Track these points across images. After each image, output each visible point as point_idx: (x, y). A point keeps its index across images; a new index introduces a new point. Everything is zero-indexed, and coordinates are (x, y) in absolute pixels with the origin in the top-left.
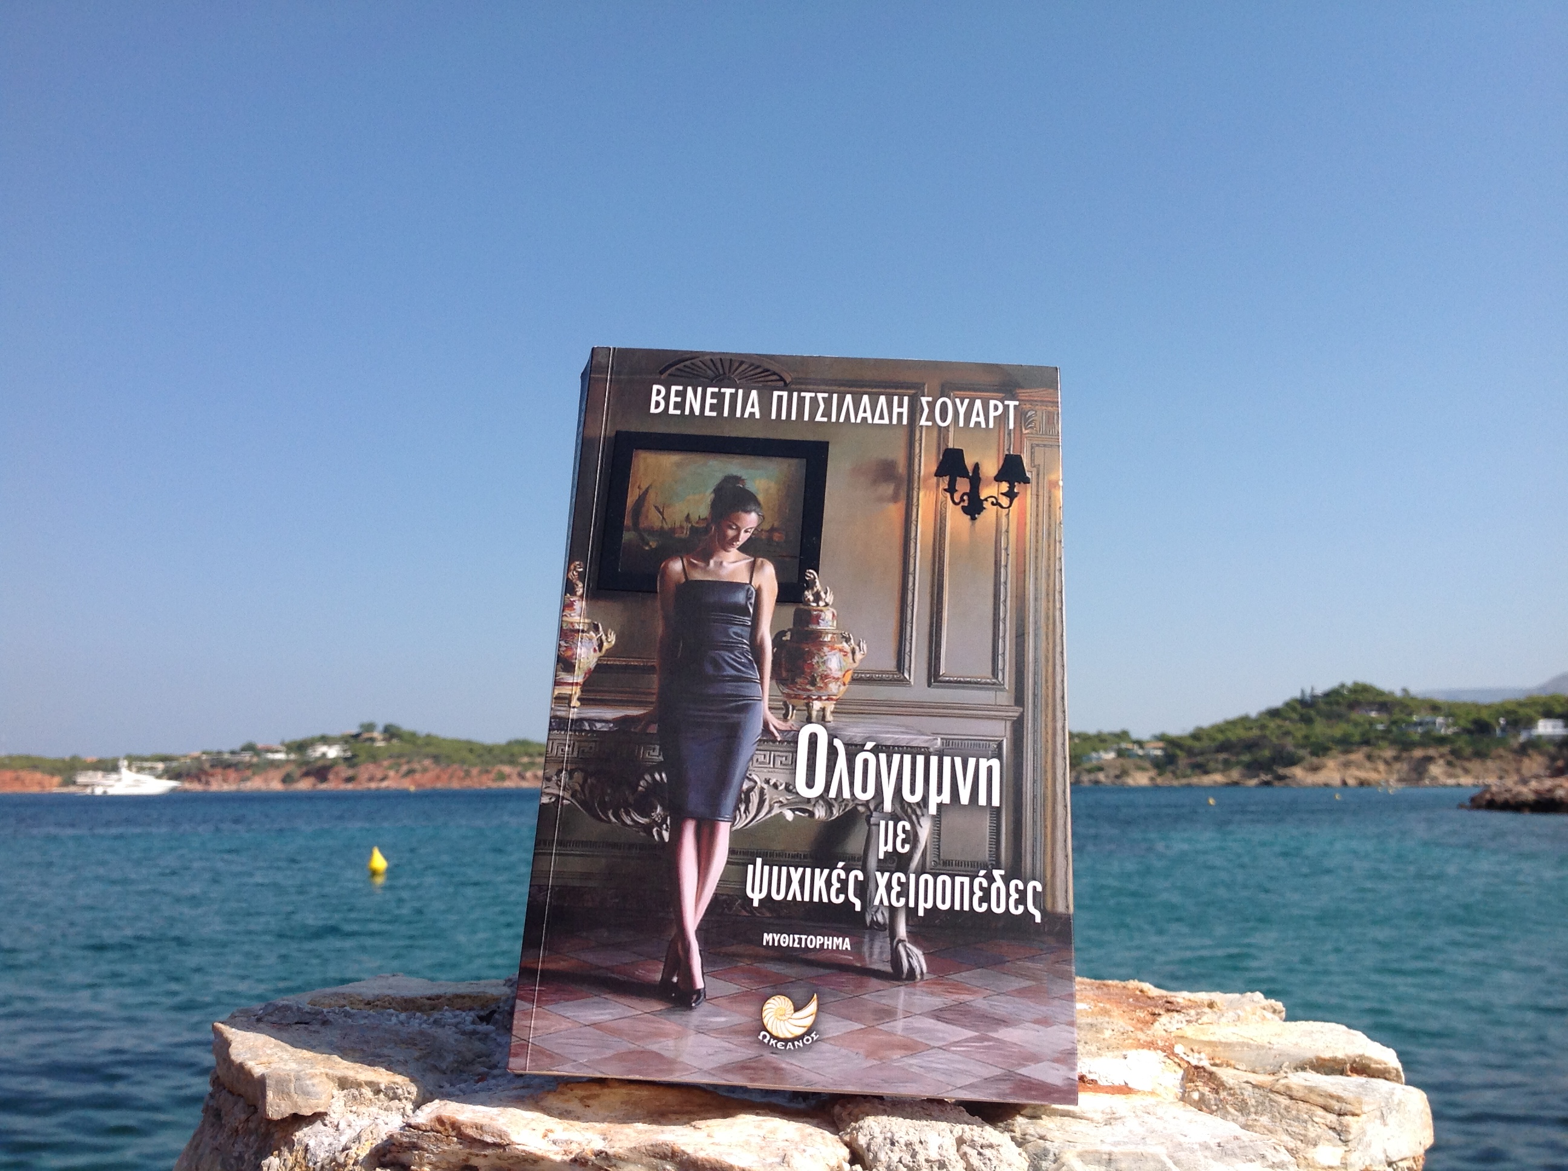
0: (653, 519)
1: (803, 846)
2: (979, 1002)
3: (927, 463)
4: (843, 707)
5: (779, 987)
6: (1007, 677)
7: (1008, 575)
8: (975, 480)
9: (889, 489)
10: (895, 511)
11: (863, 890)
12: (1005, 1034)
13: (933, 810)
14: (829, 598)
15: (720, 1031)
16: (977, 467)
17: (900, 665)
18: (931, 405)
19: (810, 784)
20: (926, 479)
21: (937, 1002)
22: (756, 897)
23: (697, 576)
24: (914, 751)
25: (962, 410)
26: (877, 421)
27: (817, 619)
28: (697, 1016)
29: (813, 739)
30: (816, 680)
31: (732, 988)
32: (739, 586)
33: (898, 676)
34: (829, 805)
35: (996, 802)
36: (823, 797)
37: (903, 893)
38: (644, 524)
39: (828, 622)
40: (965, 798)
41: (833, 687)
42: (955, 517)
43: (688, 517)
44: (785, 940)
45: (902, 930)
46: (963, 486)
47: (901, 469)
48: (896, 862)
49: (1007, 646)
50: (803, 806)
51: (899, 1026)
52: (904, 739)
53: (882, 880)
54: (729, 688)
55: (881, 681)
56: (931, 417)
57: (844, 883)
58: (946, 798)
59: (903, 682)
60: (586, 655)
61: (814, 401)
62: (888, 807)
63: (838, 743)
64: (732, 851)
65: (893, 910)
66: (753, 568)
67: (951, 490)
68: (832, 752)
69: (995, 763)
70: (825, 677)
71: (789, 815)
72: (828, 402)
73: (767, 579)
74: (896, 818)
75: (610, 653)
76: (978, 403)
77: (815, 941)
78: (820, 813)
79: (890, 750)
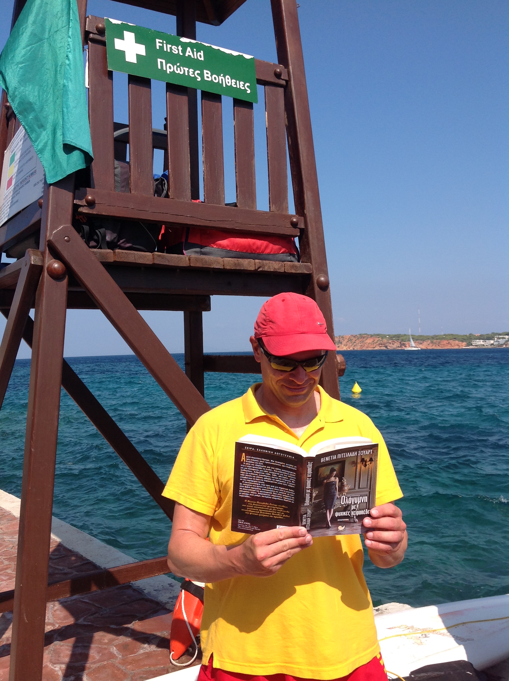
1: (342, 510)
3: (359, 460)
4: (347, 493)
5: (340, 525)
6: (369, 486)
7: (370, 474)
8: (366, 462)
9: (354, 465)
10: (355, 468)
11: (350, 513)
13: (359, 503)
15: (333, 530)
16: (366, 460)
17: (355, 487)
18: (360, 452)
19: (343, 502)
20: (359, 462)
22: (337, 516)
23: (328, 481)
24: (356, 497)
25: (364, 453)
26: (352, 456)
28: (330, 529)
29: (343, 498)
32: (333, 482)
36: (345, 504)
37: (355, 513)
39: (345, 483)
40: (363, 502)
42: (363, 467)
44: (340, 520)
45: (355, 517)
46: (364, 463)
47: (356, 462)
48: (354, 510)
49: (369, 483)
50: (342, 505)
52: (355, 496)
53: (352, 512)
54: (332, 493)
56: (360, 454)
57: (348, 513)
58: (360, 502)
59: (355, 489)
62: (353, 504)
64: (334, 512)
65: (354, 515)
66: (335, 479)
67: (362, 464)
68: (346, 498)
71: (340, 506)
73: (337, 480)
74: (354, 505)
76: (367, 451)
77: (344, 520)
78: (344, 506)
79: (353, 497)
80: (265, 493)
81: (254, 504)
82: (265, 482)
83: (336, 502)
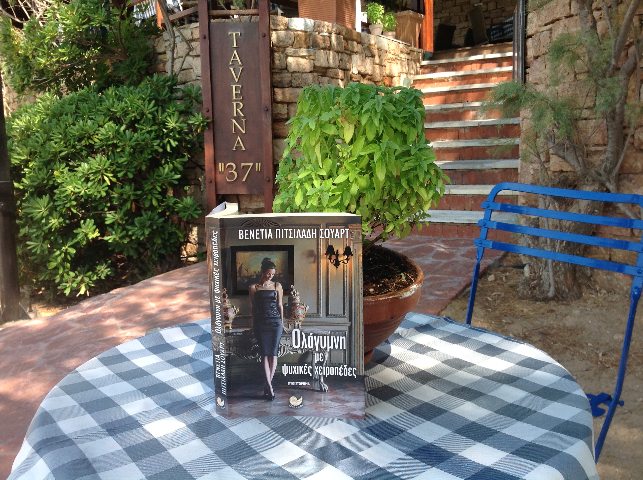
0: (245, 273)
1: (296, 361)
2: (341, 397)
3: (323, 251)
4: (304, 324)
5: (293, 394)
6: (347, 314)
7: (347, 284)
8: (337, 255)
9: (312, 259)
10: (314, 266)
11: (312, 371)
12: (347, 404)
13: (328, 350)
14: (298, 293)
15: (279, 405)
16: (337, 251)
17: (318, 312)
18: (323, 231)
19: (296, 345)
20: (323, 255)
21: (331, 397)
22: (285, 374)
23: (260, 289)
24: (323, 335)
25: (332, 233)
26: (307, 237)
27: (295, 299)
29: (296, 333)
30: (296, 317)
31: (282, 395)
32: (272, 291)
33: (318, 315)
34: (302, 350)
35: (345, 348)
36: (300, 348)
37: (322, 371)
38: (242, 275)
39: (298, 300)
40: (337, 347)
41: (301, 318)
42: (332, 267)
43: (255, 272)
44: (293, 383)
45: (322, 380)
46: (334, 257)
47: (316, 253)
48: (320, 364)
49: (347, 304)
50: (295, 350)
51: (322, 402)
52: (320, 332)
53: (316, 368)
54: (272, 321)
55: (313, 316)
56: (323, 235)
57: (307, 369)
58: (332, 347)
59: (319, 316)
60: (232, 315)
61: (288, 231)
62: (317, 350)
63: (303, 333)
64: (278, 363)
65: (320, 376)
66: (275, 286)
67: (330, 259)
68: (302, 336)
69: (344, 338)
70: (298, 316)
71: (292, 353)
72: (293, 231)
73: (280, 289)
74: (319, 353)
75: (238, 314)
76: (337, 230)
77: (301, 383)
78: (300, 352)
79: (317, 335)
83: (283, 342)
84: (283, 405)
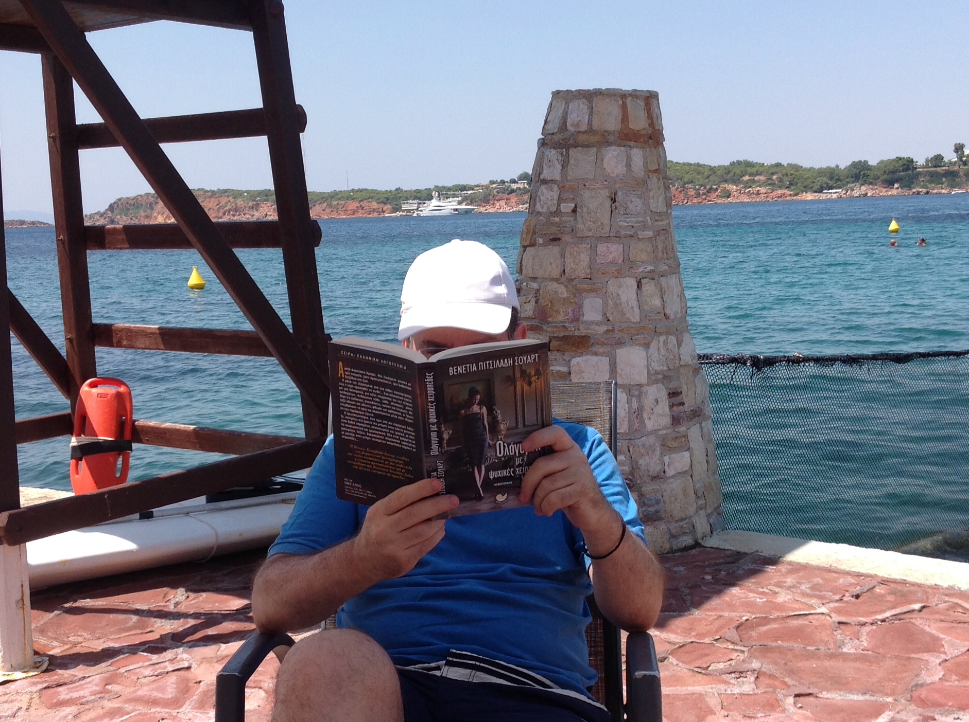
0: (455, 401)
1: (500, 466)
3: (518, 375)
5: (499, 492)
7: (539, 399)
8: (529, 376)
9: (509, 383)
10: (512, 388)
11: (514, 472)
14: (499, 412)
15: (488, 503)
16: (530, 373)
17: (517, 424)
18: (518, 359)
19: (500, 453)
20: (518, 378)
22: (492, 477)
23: (468, 413)
25: (525, 359)
26: (505, 366)
27: (497, 417)
29: (500, 444)
30: (499, 431)
32: (478, 413)
33: (517, 427)
34: (505, 457)
36: (503, 456)
39: (500, 417)
41: (503, 432)
42: (526, 387)
44: (499, 484)
46: (527, 379)
47: (512, 378)
48: (520, 466)
49: (539, 415)
50: (499, 458)
53: (517, 470)
54: (479, 437)
55: (512, 429)
56: (518, 362)
57: (510, 472)
60: (446, 436)
61: (489, 363)
62: (517, 455)
63: (505, 444)
64: (485, 470)
66: (481, 409)
67: (524, 380)
68: (504, 446)
70: (500, 430)
71: (496, 461)
72: (493, 363)
73: (484, 411)
74: (519, 457)
75: (451, 435)
76: (529, 356)
77: (505, 483)
78: (503, 459)
80: (376, 434)
81: (363, 453)
82: (374, 413)
83: (489, 453)
84: (490, 502)
